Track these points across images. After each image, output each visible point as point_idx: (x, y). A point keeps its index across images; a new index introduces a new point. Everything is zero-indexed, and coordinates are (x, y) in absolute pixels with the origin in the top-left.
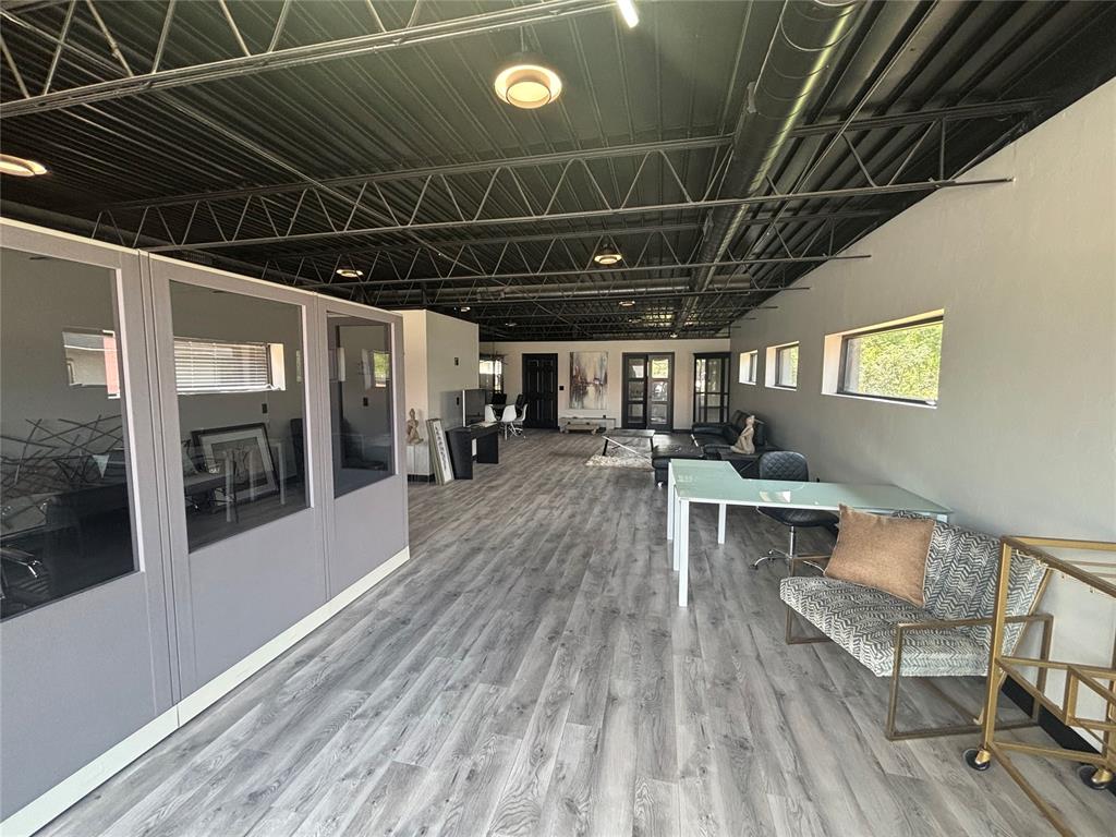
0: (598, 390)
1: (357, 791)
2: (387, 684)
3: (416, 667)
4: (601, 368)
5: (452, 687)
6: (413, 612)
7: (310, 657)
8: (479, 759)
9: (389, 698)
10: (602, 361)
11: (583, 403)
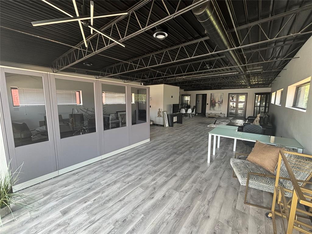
0: (219, 105)
1: (121, 175)
2: (134, 162)
3: (140, 160)
5: (145, 165)
6: (145, 151)
7: (124, 154)
8: (143, 177)
9: (133, 164)
10: (221, 96)
11: (214, 109)
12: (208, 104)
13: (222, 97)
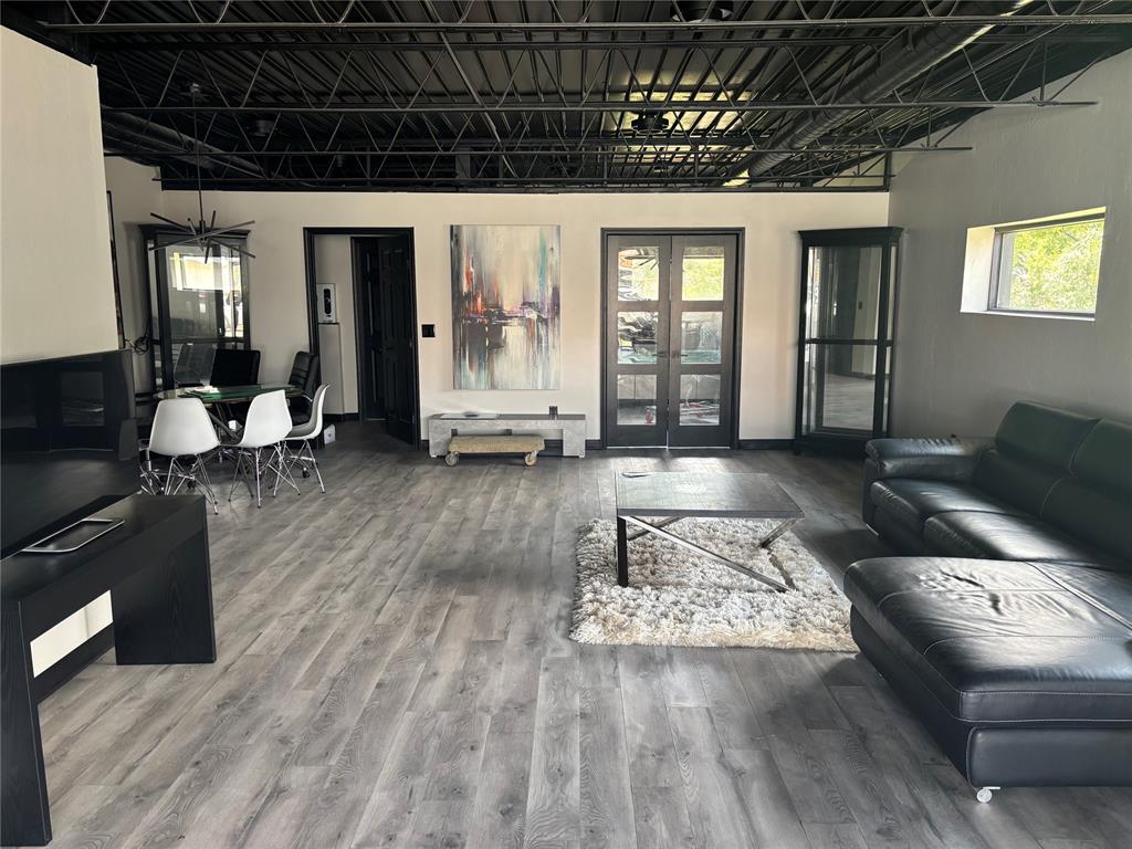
0: (534, 338)
4: (542, 274)
10: (543, 250)
11: (492, 374)
12: (429, 331)
13: (553, 259)
